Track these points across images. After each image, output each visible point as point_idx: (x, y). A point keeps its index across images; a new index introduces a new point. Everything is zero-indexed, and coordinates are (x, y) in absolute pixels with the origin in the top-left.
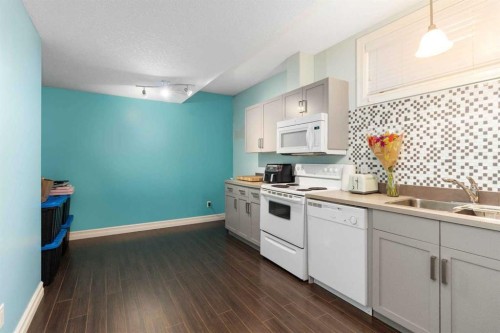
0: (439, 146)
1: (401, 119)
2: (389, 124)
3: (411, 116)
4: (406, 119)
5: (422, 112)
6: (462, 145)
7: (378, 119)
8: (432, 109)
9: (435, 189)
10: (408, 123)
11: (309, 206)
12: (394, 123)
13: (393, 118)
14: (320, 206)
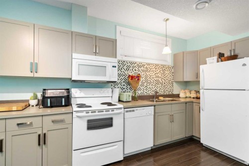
0: (144, 81)
1: (134, 70)
2: (129, 71)
3: (137, 69)
4: (135, 70)
5: (140, 69)
6: (149, 81)
7: (125, 67)
8: (142, 68)
9: (143, 96)
10: (136, 72)
11: (126, 113)
12: (131, 71)
13: (131, 68)
14: (133, 111)
